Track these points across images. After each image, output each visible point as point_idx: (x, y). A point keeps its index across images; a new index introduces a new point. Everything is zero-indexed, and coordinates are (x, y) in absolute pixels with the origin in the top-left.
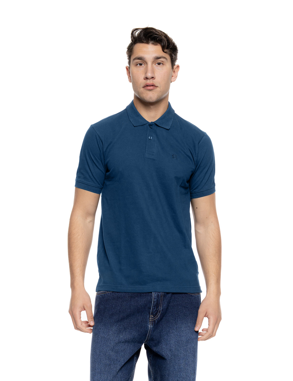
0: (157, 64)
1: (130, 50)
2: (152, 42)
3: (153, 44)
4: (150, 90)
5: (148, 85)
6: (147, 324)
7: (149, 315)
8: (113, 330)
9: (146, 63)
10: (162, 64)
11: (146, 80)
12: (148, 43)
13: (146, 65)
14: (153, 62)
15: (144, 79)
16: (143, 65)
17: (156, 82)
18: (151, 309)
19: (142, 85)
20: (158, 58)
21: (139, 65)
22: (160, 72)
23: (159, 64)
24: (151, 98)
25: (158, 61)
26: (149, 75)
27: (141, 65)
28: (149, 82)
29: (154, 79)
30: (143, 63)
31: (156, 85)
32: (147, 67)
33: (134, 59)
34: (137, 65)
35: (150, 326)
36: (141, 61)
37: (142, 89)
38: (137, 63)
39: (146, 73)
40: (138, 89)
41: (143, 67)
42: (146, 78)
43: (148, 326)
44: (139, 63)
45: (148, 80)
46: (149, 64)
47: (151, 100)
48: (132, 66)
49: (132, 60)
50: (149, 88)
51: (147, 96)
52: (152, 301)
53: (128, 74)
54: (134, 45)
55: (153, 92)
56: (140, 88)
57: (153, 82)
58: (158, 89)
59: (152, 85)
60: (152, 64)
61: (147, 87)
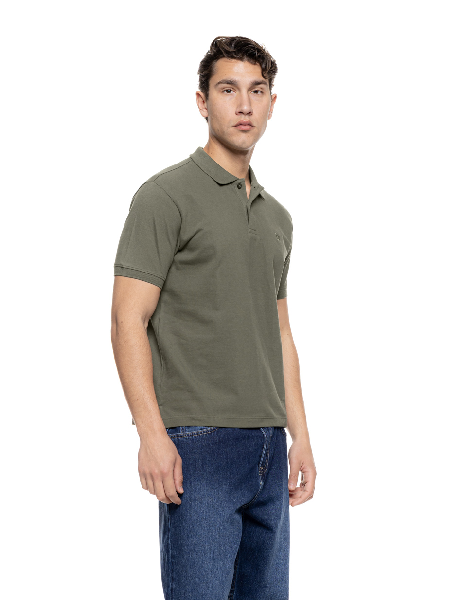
0: (253, 92)
1: (207, 69)
2: (248, 58)
3: (248, 61)
4: (245, 131)
5: (242, 123)
6: (258, 480)
7: (259, 466)
8: (224, 491)
9: (239, 89)
10: (261, 92)
11: (239, 116)
12: (241, 59)
13: (238, 93)
14: (249, 90)
15: (236, 114)
16: (232, 92)
17: (255, 119)
18: (260, 457)
19: (235, 123)
20: (257, 83)
21: (225, 92)
22: (258, 104)
23: (256, 92)
24: (244, 143)
25: (255, 88)
26: (246, 108)
27: (228, 91)
28: (245, 119)
30: (232, 89)
31: (255, 124)
32: (241, 95)
33: (219, 83)
34: (224, 91)
35: (261, 483)
36: (231, 86)
37: (232, 129)
38: (225, 89)
39: (240, 105)
40: (225, 129)
41: (234, 95)
42: (240, 113)
43: (259, 483)
44: (227, 89)
45: (243, 116)
46: (244, 91)
47: (244, 146)
48: (214, 93)
49: (215, 84)
50: (243, 127)
51: (239, 139)
52: (263, 446)
53: (200, 104)
54: (217, 61)
55: (248, 134)
56: (228, 127)
57: (249, 119)
58: (255, 130)
59: (248, 124)
60: (248, 92)
61: (241, 126)
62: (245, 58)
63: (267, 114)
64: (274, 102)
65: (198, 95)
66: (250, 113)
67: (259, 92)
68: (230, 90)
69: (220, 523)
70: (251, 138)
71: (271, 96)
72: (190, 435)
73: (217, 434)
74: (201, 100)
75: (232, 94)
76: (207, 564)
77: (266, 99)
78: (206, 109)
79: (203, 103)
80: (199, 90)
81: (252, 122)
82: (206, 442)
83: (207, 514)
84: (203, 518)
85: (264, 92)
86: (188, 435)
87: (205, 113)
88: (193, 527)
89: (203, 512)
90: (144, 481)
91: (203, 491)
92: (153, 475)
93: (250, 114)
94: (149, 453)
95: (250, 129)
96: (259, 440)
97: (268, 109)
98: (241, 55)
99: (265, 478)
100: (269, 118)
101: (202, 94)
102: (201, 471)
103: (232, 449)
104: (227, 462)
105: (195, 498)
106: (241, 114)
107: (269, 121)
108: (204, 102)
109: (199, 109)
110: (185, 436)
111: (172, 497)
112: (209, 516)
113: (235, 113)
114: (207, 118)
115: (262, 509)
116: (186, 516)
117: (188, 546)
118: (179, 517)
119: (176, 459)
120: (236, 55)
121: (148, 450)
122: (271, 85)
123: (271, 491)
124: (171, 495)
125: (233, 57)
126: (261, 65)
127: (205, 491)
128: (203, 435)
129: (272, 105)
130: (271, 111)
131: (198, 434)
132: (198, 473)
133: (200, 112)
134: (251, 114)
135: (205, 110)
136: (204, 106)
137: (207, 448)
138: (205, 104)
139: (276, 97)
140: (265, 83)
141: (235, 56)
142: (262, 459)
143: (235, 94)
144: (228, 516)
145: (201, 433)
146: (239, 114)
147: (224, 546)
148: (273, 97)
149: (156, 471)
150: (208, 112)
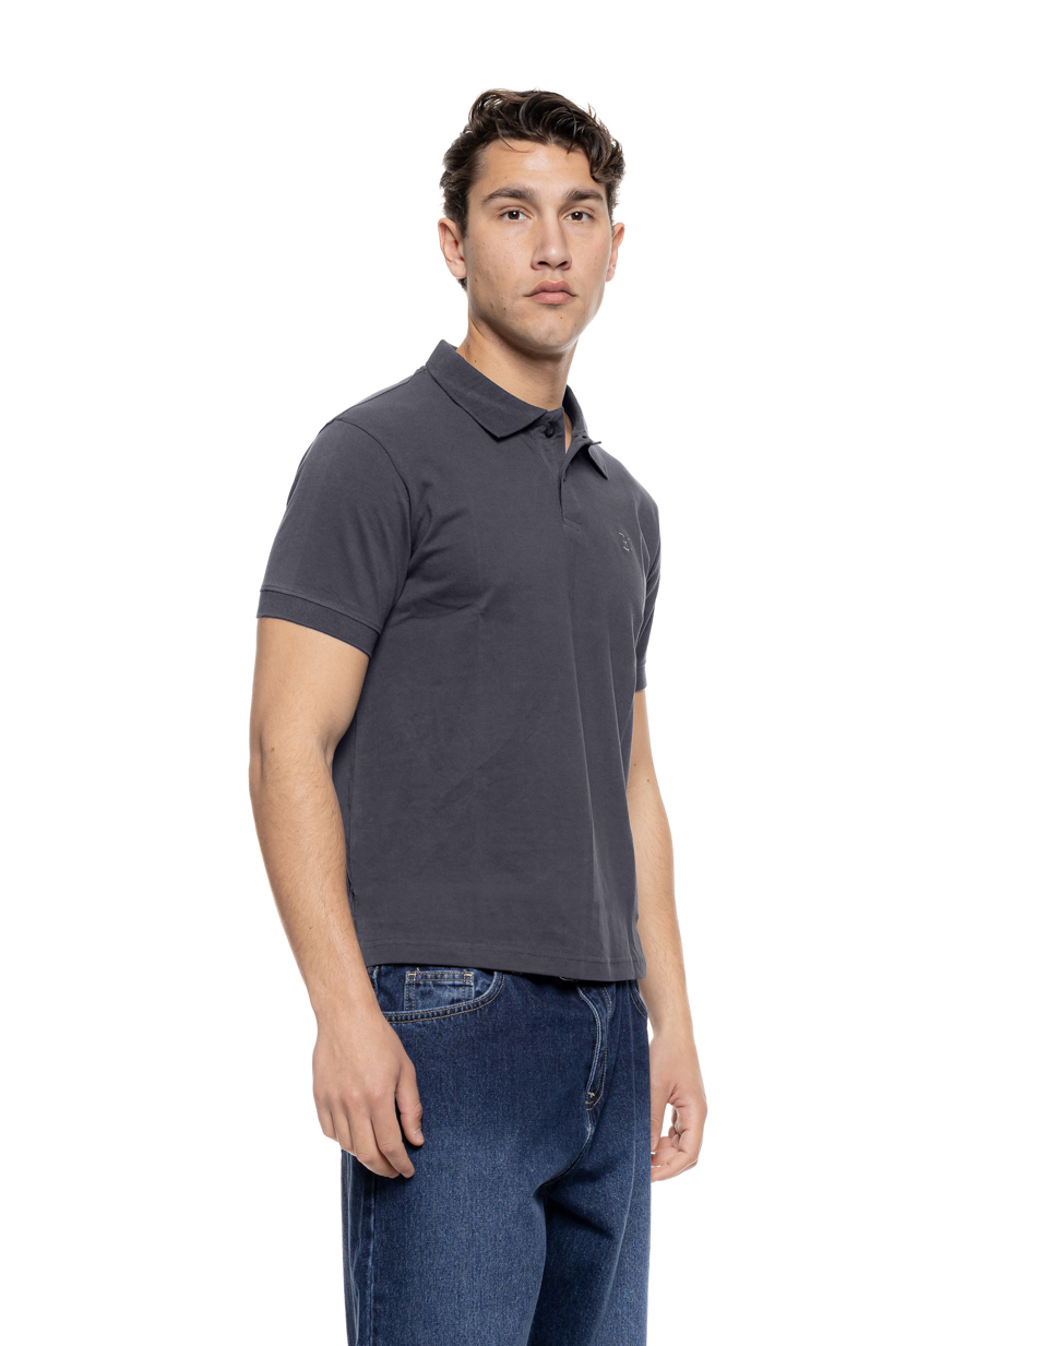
0: (570, 217)
1: (463, 163)
2: (557, 138)
3: (558, 143)
4: (553, 306)
5: (548, 288)
6: (583, 1121)
7: (586, 1090)
9: (538, 209)
10: (590, 216)
11: (539, 271)
12: (541, 140)
13: (535, 218)
14: (562, 211)
15: (533, 267)
16: (521, 217)
17: (576, 276)
18: (589, 1068)
19: (529, 288)
20: (581, 196)
21: (507, 216)
22: (581, 242)
23: (577, 216)
24: (551, 333)
25: (575, 207)
26: (554, 253)
27: (513, 215)
28: (553, 277)
29: (568, 269)
30: (522, 210)
31: (576, 289)
32: (542, 224)
33: (492, 197)
34: (502, 215)
35: (590, 1130)
36: (519, 204)
37: (524, 303)
38: (505, 210)
39: (543, 245)
40: (508, 302)
41: (526, 223)
42: (542, 263)
43: (585, 1129)
44: (512, 209)
45: (548, 271)
46: (550, 214)
47: (552, 341)
48: (480, 220)
49: (482, 199)
50: (550, 297)
51: (540, 325)
52: (595, 1042)
53: (447, 249)
54: (484, 147)
55: (561, 313)
56: (515, 298)
57: (564, 277)
58: (577, 303)
59: (559, 289)
60: (558, 217)
61: (543, 294)
62: (552, 139)
63: (603, 268)
64: (619, 242)
65: (443, 226)
66: (564, 263)
67: (585, 217)
68: (517, 212)
69: (497, 1224)
70: (569, 323)
71: (613, 227)
72: (428, 1017)
73: (489, 1014)
74: (449, 238)
75: (523, 222)
76: (466, 1318)
77: (599, 232)
78: (462, 259)
79: (454, 245)
80: (444, 216)
81: (570, 284)
82: (464, 1034)
83: (468, 1203)
84: (458, 1211)
85: (595, 216)
86: (422, 1017)
87: (461, 269)
88: (435, 1233)
89: (458, 1199)
90: (327, 1118)
91: (459, 1148)
92: (350, 1104)
93: (564, 265)
94: (338, 1054)
95: (566, 299)
96: (585, 1029)
97: (605, 255)
98: (539, 131)
99: (599, 1118)
100: (608, 279)
101: (451, 225)
102: (452, 1101)
103: (524, 1049)
104: (512, 1080)
105: (439, 1165)
106: (544, 266)
107: (607, 284)
108: (456, 243)
109: (447, 259)
110: (416, 1018)
111: (392, 1154)
112: (471, 1206)
113: (529, 264)
114: (463, 282)
115: (589, 1188)
116: (419, 1206)
117: (421, 1275)
118: (403, 1207)
119: (401, 1068)
120: (529, 129)
121: (336, 1047)
122: (611, 202)
123: (611, 1147)
124: (391, 1149)
125: (522, 136)
126: (588, 155)
127: (463, 1148)
128: (456, 1018)
129: (615, 248)
130: (613, 262)
131: (445, 1013)
132: (445, 1107)
133: (449, 266)
134: (566, 266)
135: (459, 262)
136: (456, 254)
137: (467, 1047)
138: (460, 247)
139: (622, 230)
140: (598, 197)
141: (528, 133)
142: (593, 1074)
143: (530, 222)
144: (516, 1208)
145: (453, 1011)
146: (539, 267)
147: (506, 1279)
148: (617, 229)
149: (356, 1094)
150: (466, 265)
